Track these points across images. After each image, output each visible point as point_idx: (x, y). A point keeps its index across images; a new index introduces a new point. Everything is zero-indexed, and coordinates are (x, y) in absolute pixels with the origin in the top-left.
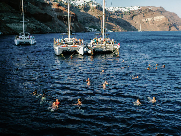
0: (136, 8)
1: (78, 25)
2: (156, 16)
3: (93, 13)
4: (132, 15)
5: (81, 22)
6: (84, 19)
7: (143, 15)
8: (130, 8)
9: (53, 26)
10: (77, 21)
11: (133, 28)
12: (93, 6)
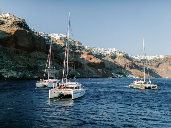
0: (162, 57)
1: (105, 71)
3: (120, 62)
4: (158, 63)
5: (108, 69)
6: (111, 66)
7: (169, 63)
8: (156, 56)
9: (83, 72)
10: (104, 67)
12: (120, 55)
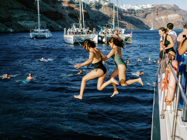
0: (149, 6)
1: (90, 23)
2: (169, 14)
3: (104, 11)
4: (145, 13)
5: (92, 20)
6: (95, 17)
7: (156, 14)
8: (143, 6)
9: (65, 24)
10: (89, 19)
11: (146, 26)
12: (105, 4)
